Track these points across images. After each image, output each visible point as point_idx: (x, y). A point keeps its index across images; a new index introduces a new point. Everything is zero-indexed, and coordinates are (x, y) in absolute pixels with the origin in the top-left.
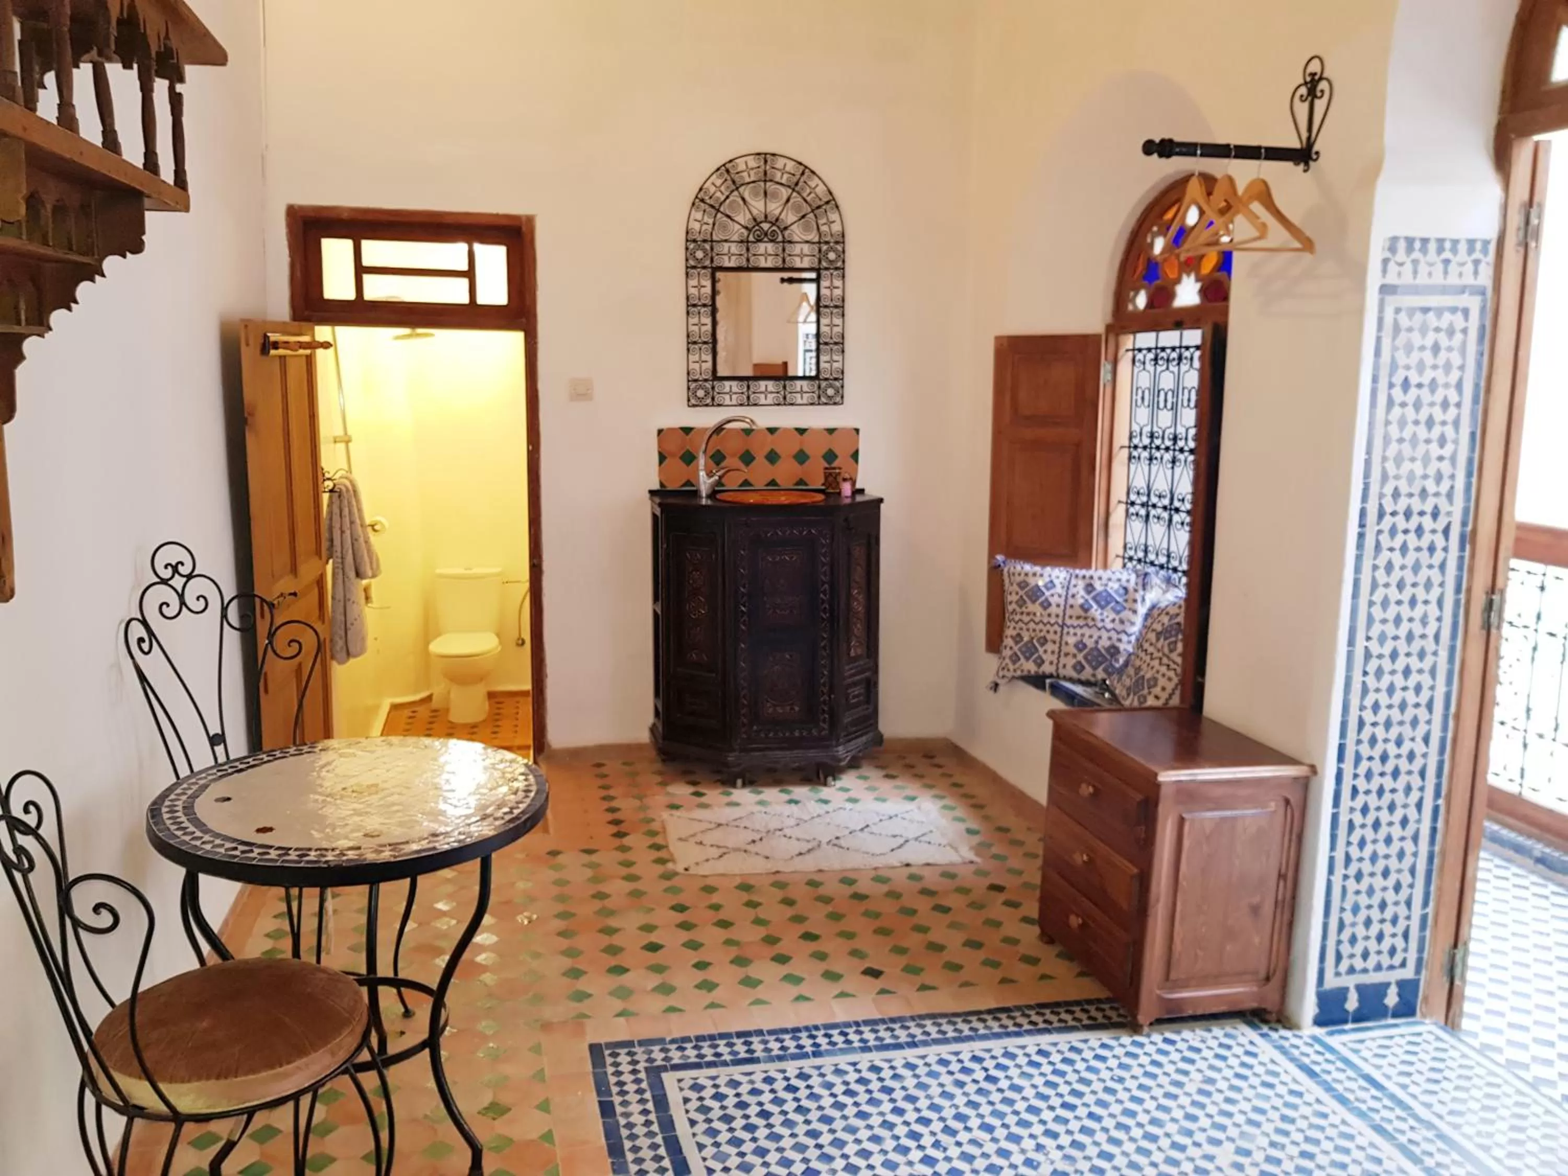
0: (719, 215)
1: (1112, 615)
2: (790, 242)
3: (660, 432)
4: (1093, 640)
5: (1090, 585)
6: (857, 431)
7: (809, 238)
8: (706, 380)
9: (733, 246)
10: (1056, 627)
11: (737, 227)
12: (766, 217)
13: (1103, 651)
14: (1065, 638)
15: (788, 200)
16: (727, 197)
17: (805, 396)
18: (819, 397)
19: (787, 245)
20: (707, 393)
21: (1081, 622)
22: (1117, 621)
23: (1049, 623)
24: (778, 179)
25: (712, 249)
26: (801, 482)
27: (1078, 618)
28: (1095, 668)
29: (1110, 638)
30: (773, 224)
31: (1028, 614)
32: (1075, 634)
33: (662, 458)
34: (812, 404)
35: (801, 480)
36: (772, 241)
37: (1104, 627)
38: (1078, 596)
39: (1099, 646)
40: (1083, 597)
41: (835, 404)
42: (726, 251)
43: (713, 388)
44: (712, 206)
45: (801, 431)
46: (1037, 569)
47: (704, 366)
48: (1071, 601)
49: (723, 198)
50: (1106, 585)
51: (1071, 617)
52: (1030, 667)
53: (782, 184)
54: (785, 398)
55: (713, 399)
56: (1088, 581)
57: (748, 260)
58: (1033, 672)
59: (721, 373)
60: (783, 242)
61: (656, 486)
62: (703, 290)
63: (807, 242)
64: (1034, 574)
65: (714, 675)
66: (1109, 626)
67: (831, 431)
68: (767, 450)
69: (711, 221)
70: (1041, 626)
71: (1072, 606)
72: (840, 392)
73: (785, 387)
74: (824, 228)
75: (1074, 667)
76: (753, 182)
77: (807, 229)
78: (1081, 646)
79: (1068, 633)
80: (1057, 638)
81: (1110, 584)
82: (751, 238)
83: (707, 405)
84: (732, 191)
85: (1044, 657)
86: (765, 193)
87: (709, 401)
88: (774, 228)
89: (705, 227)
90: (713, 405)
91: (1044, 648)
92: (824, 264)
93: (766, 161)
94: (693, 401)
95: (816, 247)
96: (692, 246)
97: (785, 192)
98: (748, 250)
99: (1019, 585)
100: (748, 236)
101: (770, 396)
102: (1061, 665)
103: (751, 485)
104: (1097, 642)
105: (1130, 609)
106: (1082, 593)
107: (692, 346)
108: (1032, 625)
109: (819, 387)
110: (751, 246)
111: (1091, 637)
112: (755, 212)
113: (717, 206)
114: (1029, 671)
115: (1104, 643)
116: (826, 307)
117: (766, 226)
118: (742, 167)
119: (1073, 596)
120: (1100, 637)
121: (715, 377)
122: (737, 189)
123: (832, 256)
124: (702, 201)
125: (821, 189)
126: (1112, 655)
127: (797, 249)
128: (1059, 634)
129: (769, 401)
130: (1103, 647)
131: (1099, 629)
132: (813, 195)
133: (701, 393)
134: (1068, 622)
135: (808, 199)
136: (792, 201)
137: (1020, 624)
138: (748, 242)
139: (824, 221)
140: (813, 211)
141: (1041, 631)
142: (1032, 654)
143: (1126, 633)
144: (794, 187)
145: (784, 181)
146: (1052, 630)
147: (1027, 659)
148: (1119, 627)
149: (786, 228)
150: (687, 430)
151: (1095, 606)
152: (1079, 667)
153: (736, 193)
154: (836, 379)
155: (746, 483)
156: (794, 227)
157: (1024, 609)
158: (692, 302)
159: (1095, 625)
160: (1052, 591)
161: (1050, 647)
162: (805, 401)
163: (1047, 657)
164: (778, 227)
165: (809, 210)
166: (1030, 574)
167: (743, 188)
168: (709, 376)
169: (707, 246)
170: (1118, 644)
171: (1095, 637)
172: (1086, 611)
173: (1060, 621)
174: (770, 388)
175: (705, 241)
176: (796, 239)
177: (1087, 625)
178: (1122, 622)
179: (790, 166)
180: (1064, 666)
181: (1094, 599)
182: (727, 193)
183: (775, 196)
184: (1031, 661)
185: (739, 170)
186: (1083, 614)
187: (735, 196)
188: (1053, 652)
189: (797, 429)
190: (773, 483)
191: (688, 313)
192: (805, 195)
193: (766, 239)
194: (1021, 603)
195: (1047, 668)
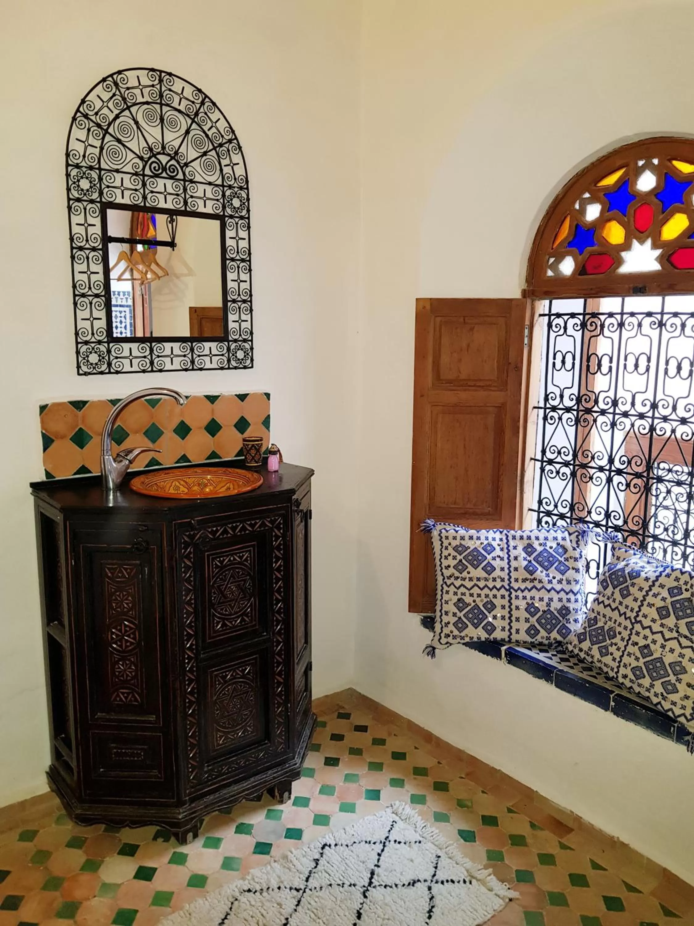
0: (108, 138)
1: (559, 576)
2: (192, 181)
3: (43, 408)
4: (544, 603)
5: (530, 546)
6: (268, 395)
7: (211, 179)
8: (99, 342)
9: (126, 177)
10: (503, 591)
11: (131, 155)
12: (163, 148)
13: (555, 613)
14: (515, 602)
15: (187, 132)
16: (117, 117)
17: (215, 359)
18: (229, 361)
19: (189, 186)
20: (101, 358)
21: (529, 585)
22: (564, 582)
23: (494, 587)
24: (175, 104)
25: (100, 179)
26: (214, 455)
27: (524, 580)
28: (549, 632)
29: (560, 600)
30: (172, 158)
31: (471, 579)
32: (525, 598)
33: (47, 442)
34: (222, 368)
35: (213, 452)
36: (171, 178)
37: (553, 588)
38: (520, 559)
39: (552, 609)
40: (525, 559)
41: (245, 367)
42: (118, 183)
43: (109, 351)
44: (99, 126)
45: (212, 399)
46: (472, 532)
47: (97, 324)
48: (514, 564)
49: (111, 117)
50: (545, 545)
51: (516, 580)
52: (480, 634)
53: (180, 111)
54: (193, 362)
55: (109, 364)
56: (526, 542)
57: (145, 197)
58: (483, 639)
59: (116, 334)
60: (184, 180)
61: (40, 477)
62: (91, 230)
63: (210, 184)
64: (471, 538)
65: (153, 718)
66: (558, 587)
67: (242, 397)
68: (175, 423)
69: (98, 144)
70: (486, 591)
71: (516, 569)
72: (249, 354)
73: (192, 350)
74: (226, 170)
75: (528, 632)
76: (147, 103)
77: (208, 167)
78: (531, 609)
79: (517, 597)
80: (505, 602)
81: (549, 544)
82: (147, 172)
83: (102, 373)
84: (123, 111)
85: (495, 623)
86: (162, 120)
87: (104, 367)
88: (173, 162)
89: (90, 150)
90: (110, 373)
91: (493, 613)
92: (229, 211)
93: (161, 81)
94: (84, 369)
95: (220, 190)
96: (74, 172)
97: (184, 123)
98: (144, 185)
99: (455, 549)
100: (144, 169)
101: (177, 360)
102: (513, 631)
103: (159, 464)
104: (548, 605)
105: (573, 569)
106: (524, 555)
107: (80, 300)
108: (476, 590)
109: (229, 349)
110: (148, 181)
111: (541, 599)
112: (151, 141)
113: (104, 125)
114: (479, 638)
115: (556, 605)
116: (233, 260)
117: (164, 159)
118: (133, 82)
119: (516, 558)
120: (551, 600)
121: (111, 339)
122: (128, 108)
123: (236, 203)
124: (86, 116)
125: (222, 125)
126: (564, 616)
127: (200, 190)
128: (507, 598)
129: (176, 366)
130: (556, 609)
131: (549, 591)
132: (214, 130)
133: (93, 358)
134: (515, 585)
135: (210, 133)
136: (192, 133)
137: (462, 590)
138: (144, 175)
139: (227, 162)
140: (215, 148)
141: (487, 596)
142: (482, 620)
143: (573, 592)
144: (194, 117)
145: (182, 108)
146: (499, 594)
147: (476, 626)
148: (567, 588)
149: (186, 165)
150: (79, 405)
151: (540, 569)
152: (532, 631)
153: (127, 113)
154: (245, 341)
155: (154, 462)
156: (195, 164)
157: (465, 574)
158: (77, 244)
159: (543, 587)
160: (493, 554)
161: (499, 612)
162: (214, 366)
163: (498, 623)
164: (178, 163)
165: (211, 147)
166: (467, 538)
167: (136, 107)
168: (103, 337)
169: (94, 175)
170: (568, 605)
171: (546, 600)
172: (531, 573)
173: (506, 584)
174: (177, 351)
175: (91, 168)
176: (198, 178)
177: (534, 587)
178: (569, 582)
179: (189, 92)
180: (518, 631)
181: (535, 559)
182: (116, 112)
183: (173, 124)
184: (480, 627)
185: (129, 85)
186: (529, 577)
187: (126, 117)
188: (503, 618)
189: (208, 397)
190: (184, 458)
191: (73, 257)
192: (206, 128)
193: (164, 175)
194: (460, 567)
195: (498, 635)
